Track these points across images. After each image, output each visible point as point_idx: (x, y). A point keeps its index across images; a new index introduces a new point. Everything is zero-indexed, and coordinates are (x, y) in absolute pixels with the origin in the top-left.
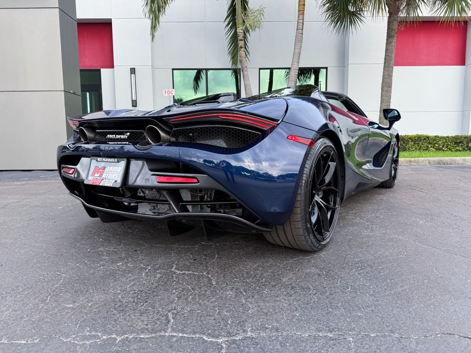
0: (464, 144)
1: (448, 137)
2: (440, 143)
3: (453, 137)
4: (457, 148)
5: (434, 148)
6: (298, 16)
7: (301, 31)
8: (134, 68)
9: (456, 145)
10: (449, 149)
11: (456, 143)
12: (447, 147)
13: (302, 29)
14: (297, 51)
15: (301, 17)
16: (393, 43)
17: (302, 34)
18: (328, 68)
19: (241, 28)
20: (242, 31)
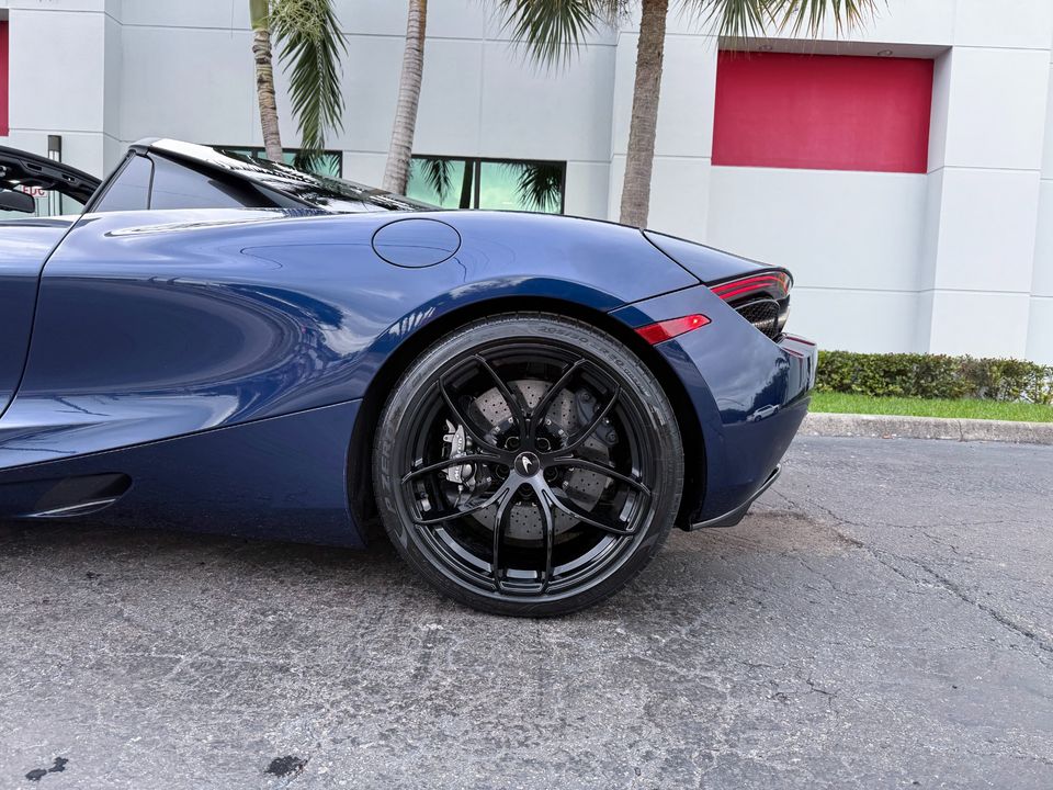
0: (909, 378)
1: (865, 356)
2: (845, 370)
3: (879, 358)
4: (891, 387)
5: (828, 383)
7: (414, 41)
8: (60, 138)
9: (887, 380)
10: (870, 387)
11: (887, 373)
12: (864, 383)
13: (421, 38)
16: (652, 81)
17: (421, 51)
18: (568, 164)
19: (262, 30)
20: (262, 38)
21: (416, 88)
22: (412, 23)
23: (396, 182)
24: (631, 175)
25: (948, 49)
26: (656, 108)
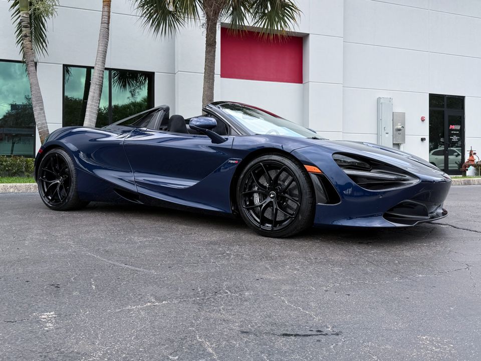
6: (103, 7)
7: (106, 25)
13: (108, 23)
14: (101, 49)
15: (106, 9)
16: (213, 52)
17: (108, 29)
18: (155, 73)
19: (26, 12)
20: (26, 16)
21: (106, 45)
22: (104, 17)
23: (98, 86)
24: (207, 88)
25: (308, 35)
26: (215, 62)
